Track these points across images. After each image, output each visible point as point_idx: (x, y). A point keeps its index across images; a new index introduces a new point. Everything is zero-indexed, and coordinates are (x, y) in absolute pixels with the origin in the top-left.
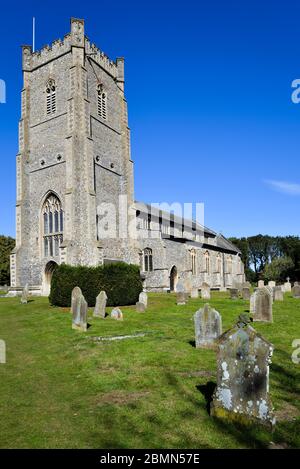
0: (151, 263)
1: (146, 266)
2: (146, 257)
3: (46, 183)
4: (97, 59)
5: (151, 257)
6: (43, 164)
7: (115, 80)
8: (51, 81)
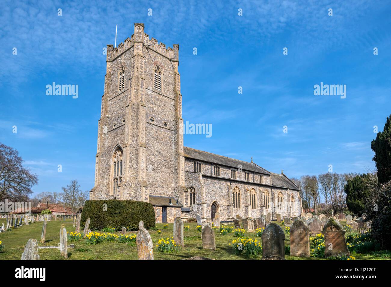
0: (194, 199)
1: (191, 201)
2: (191, 194)
3: (116, 140)
4: (156, 47)
5: (194, 194)
6: (115, 126)
7: (171, 60)
8: (123, 67)
